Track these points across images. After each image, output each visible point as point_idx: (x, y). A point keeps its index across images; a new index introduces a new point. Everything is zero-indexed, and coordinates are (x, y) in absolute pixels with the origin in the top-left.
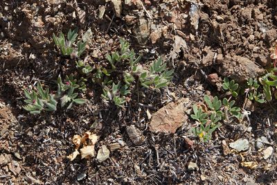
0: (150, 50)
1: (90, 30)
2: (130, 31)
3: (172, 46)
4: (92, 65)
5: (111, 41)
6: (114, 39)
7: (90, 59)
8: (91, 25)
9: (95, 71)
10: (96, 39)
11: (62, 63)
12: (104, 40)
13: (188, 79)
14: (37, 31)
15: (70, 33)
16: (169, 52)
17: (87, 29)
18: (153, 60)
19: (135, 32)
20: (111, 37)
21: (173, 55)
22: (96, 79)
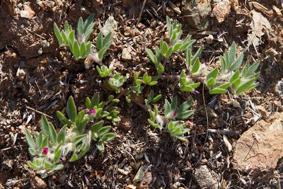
0: (215, 36)
1: (111, 18)
2: (177, 9)
3: (249, 27)
4: (124, 73)
5: (149, 31)
6: (153, 28)
7: (118, 63)
8: (112, 11)
9: (130, 82)
10: (123, 31)
11: (71, 81)
12: (138, 31)
13: (279, 83)
14: (26, 25)
15: (81, 24)
16: (246, 37)
17: (107, 17)
18: (222, 54)
19: (189, 8)
20: (148, 26)
21: (254, 40)
22: (133, 96)
